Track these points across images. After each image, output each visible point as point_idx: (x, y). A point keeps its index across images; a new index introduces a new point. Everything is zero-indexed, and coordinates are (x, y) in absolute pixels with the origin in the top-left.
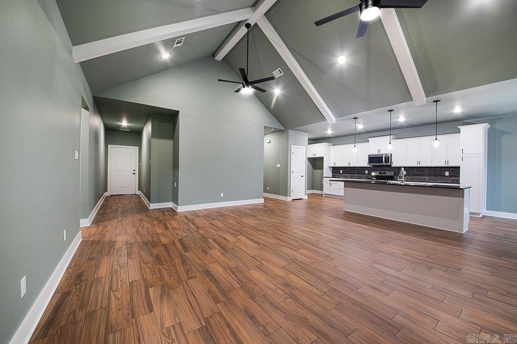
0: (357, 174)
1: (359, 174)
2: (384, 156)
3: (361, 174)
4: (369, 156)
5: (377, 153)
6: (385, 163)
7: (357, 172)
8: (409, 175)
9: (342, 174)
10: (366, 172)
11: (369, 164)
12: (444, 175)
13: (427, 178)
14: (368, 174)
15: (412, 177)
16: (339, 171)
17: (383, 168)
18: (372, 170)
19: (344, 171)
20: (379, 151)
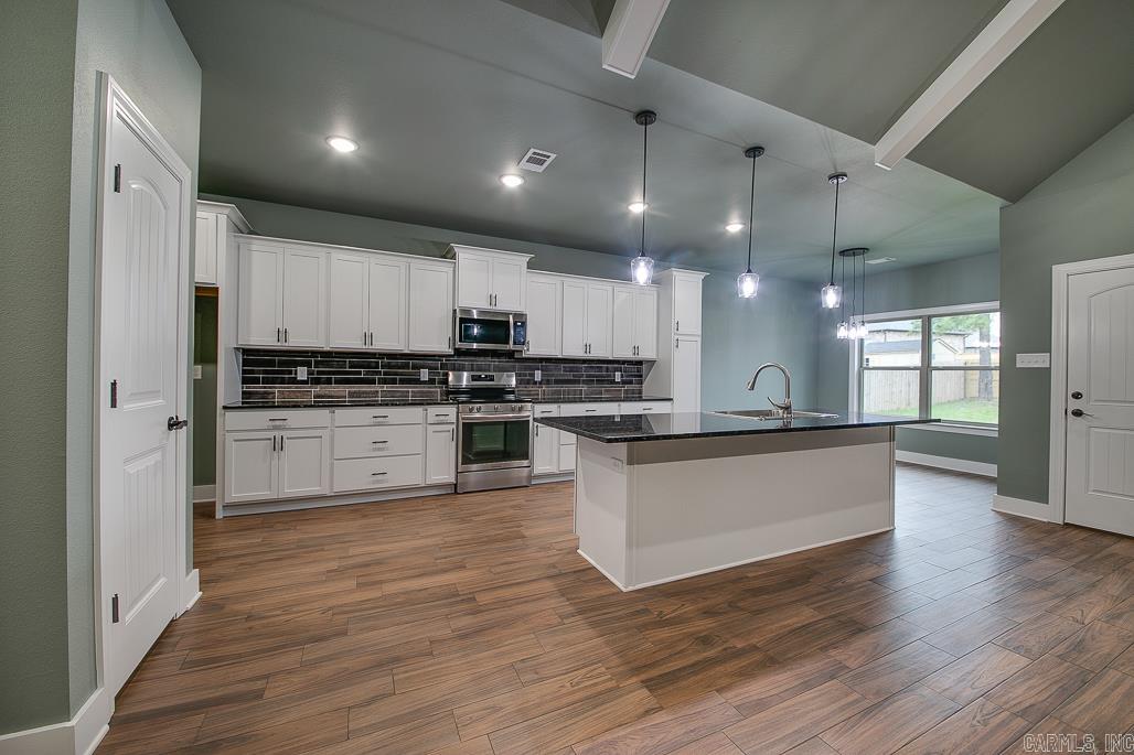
1: (394, 382)
2: (511, 318)
3: (402, 382)
4: (458, 315)
5: (485, 306)
6: (515, 343)
7: (385, 374)
8: (548, 382)
9: (306, 388)
10: (425, 374)
11: (458, 345)
12: (613, 382)
13: (584, 388)
14: (431, 381)
15: (555, 388)
16: (290, 372)
17: (481, 361)
18: (443, 366)
19: (319, 373)
20: (492, 299)
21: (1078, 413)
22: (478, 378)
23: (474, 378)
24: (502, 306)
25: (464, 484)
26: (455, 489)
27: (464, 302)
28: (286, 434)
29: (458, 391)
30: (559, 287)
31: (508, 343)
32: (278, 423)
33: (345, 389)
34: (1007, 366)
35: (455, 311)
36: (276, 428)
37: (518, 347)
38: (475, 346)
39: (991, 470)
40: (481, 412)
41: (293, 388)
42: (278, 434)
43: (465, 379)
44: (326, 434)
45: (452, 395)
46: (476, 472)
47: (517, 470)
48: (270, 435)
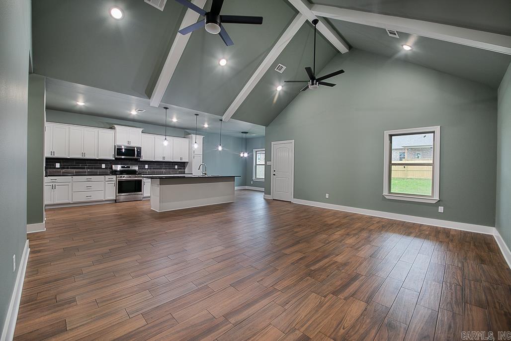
0: (89, 168)
1: (92, 168)
2: (136, 148)
3: (95, 168)
4: (116, 148)
5: (127, 145)
6: (137, 156)
7: (89, 166)
8: (150, 169)
9: (59, 170)
10: (103, 166)
11: (116, 157)
12: (175, 168)
13: (164, 171)
14: (106, 168)
15: (152, 170)
16: (53, 165)
17: (125, 162)
18: (110, 163)
19: (64, 165)
20: (129, 142)
21: (275, 175)
22: (124, 167)
23: (122, 167)
24: (132, 145)
25: (118, 199)
26: (116, 201)
27: (118, 143)
28: (56, 184)
29: (116, 171)
30: (153, 139)
31: (134, 156)
32: (53, 181)
33: (74, 171)
34: (265, 165)
35: (115, 146)
36: (53, 182)
37: (138, 158)
38: (123, 157)
39: (263, 189)
40: (125, 177)
41: (54, 170)
42: (54, 184)
43: (119, 168)
44: (70, 184)
45: (115, 173)
46: (123, 196)
47: (138, 195)
48: (51, 184)
